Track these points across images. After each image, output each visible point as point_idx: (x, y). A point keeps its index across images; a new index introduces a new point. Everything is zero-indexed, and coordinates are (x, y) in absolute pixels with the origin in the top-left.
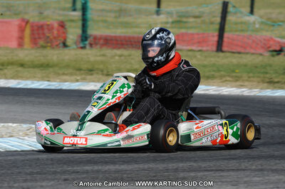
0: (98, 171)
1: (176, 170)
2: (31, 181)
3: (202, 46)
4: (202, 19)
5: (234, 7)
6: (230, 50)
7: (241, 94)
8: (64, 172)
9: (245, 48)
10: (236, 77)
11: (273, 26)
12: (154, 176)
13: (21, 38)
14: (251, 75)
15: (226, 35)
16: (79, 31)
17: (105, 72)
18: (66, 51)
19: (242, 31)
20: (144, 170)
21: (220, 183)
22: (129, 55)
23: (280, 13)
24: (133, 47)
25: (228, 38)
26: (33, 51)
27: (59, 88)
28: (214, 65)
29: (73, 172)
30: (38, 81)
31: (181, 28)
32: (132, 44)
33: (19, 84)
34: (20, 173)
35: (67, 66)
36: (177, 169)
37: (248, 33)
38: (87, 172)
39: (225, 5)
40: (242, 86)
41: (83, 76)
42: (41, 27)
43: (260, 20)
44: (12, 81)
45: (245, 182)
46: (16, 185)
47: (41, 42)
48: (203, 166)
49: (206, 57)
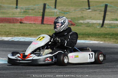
3: (36, 22)
4: (35, 11)
5: (48, 6)
6: (47, 23)
11: (65, 13)
15: (45, 17)
19: (52, 15)
20: (12, 73)
22: (5, 26)
23: (67, 8)
24: (6, 22)
25: (46, 18)
32: (6, 21)
36: (26, 72)
39: (45, 5)
43: (59, 11)
48: (37, 71)
49: (37, 26)
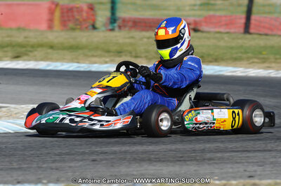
0: (126, 152)
1: (203, 151)
2: (60, 161)
7: (267, 75)
8: (93, 153)
9: (272, 30)
10: (263, 58)
12: (182, 157)
13: (51, 21)
14: (278, 57)
16: (108, 14)
17: (134, 54)
18: (95, 33)
21: (246, 164)
26: (63, 33)
27: (88, 70)
28: (241, 47)
29: (101, 153)
30: (68, 62)
31: (209, 10)
33: (48, 65)
34: (49, 153)
35: (96, 48)
37: (275, 15)
38: (115, 153)
40: (269, 68)
41: (112, 58)
42: (70, 10)
44: (42, 62)
45: (272, 163)
46: (45, 165)
47: (71, 25)
